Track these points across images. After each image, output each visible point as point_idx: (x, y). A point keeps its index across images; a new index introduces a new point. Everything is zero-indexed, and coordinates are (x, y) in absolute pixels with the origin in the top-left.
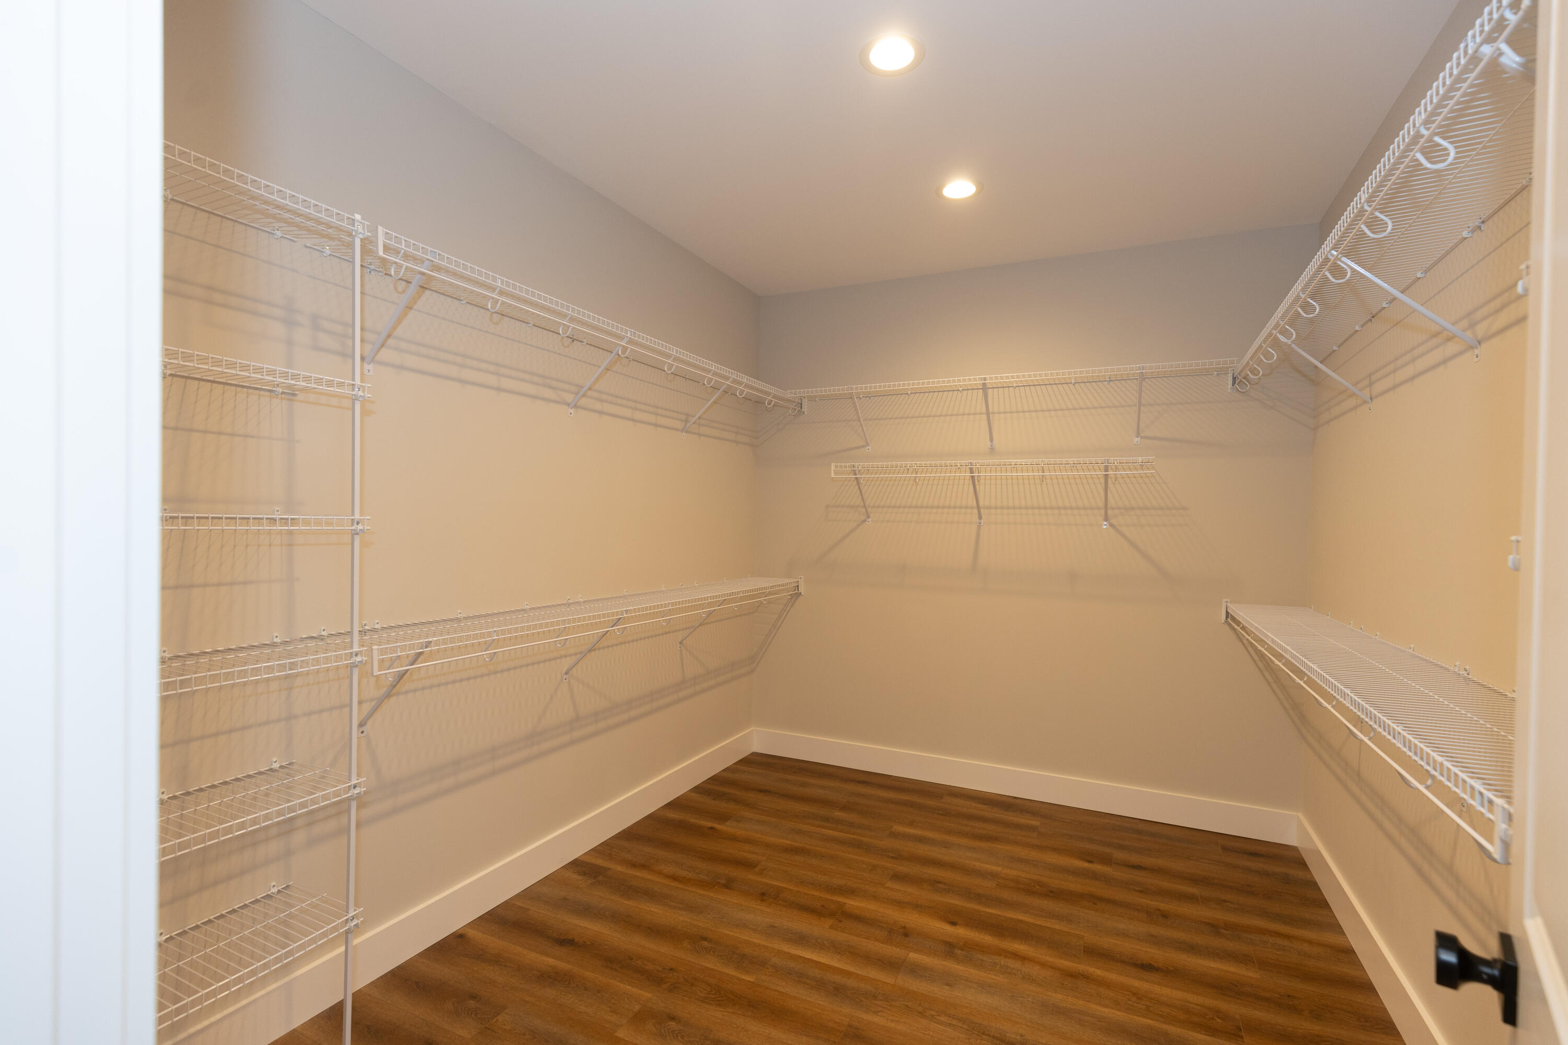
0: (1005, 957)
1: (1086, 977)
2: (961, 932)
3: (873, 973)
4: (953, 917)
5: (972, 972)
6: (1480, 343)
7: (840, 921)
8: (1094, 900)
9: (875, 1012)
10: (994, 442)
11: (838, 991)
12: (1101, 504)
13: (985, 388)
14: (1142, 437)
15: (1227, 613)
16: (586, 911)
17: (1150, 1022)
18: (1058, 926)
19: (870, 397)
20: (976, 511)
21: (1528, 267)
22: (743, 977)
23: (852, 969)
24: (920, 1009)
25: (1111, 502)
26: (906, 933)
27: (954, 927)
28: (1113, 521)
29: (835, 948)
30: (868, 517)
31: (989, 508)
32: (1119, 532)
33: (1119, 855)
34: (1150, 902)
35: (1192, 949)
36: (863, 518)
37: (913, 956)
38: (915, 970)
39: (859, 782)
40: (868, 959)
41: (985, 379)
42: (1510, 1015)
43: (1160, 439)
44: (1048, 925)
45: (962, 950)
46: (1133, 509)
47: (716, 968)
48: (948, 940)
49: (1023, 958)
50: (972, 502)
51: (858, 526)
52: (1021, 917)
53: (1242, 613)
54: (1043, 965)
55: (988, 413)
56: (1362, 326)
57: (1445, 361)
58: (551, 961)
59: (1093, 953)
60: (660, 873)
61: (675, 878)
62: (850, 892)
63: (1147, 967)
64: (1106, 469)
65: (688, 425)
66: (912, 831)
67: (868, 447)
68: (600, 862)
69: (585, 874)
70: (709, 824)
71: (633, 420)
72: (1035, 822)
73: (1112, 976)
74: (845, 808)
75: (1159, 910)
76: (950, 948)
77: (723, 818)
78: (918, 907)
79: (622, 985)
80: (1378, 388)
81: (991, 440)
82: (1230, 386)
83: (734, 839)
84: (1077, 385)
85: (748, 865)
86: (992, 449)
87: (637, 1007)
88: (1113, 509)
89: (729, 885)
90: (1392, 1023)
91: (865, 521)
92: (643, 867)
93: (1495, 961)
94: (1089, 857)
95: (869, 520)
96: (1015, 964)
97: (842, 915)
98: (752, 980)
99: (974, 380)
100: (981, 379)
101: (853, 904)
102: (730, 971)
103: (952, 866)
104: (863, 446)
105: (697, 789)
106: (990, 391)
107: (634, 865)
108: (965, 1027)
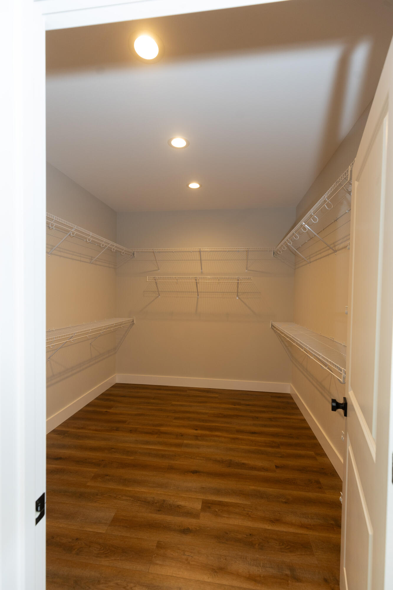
0: (214, 437)
1: (237, 439)
2: (199, 432)
3: (174, 449)
4: (196, 428)
5: (204, 443)
6: (336, 251)
7: (160, 435)
8: (237, 416)
9: (176, 460)
10: (203, 270)
11: (163, 456)
12: (236, 291)
13: (200, 252)
14: (248, 270)
15: (272, 325)
16: (63, 447)
17: (256, 448)
18: (228, 425)
19: (160, 253)
20: (196, 293)
21: (349, 243)
22: (130, 458)
23: (166, 449)
24: (190, 457)
25: (239, 291)
26: (182, 435)
27: (197, 431)
28: (240, 297)
29: (160, 443)
30: (159, 295)
31: (201, 292)
32: (242, 301)
33: (243, 402)
34: (253, 415)
35: (265, 426)
36: (158, 296)
37: (185, 442)
38: (187, 446)
39: (158, 389)
40: (171, 445)
41: (200, 249)
42: (346, 415)
43: (253, 271)
44: (225, 426)
45: (200, 437)
46: (245, 293)
47: (119, 457)
48: (196, 435)
49: (219, 436)
50: (195, 290)
51: (156, 298)
52: (217, 425)
53: (276, 324)
54: (225, 437)
55: (201, 260)
56: (308, 241)
57: (328, 255)
58: (54, 466)
59: (239, 431)
60: (90, 429)
61: (96, 430)
62: (161, 425)
63: (254, 433)
64: (238, 280)
65: (92, 261)
66: (178, 403)
67: (159, 270)
68: (64, 429)
69: (59, 434)
70: (105, 410)
71: (72, 259)
72: (217, 396)
73: (245, 437)
74: (154, 398)
75: (255, 416)
76: (196, 437)
77: (110, 407)
78: (184, 427)
79: (85, 469)
80: (312, 260)
81: (202, 269)
82: (272, 255)
83: (116, 414)
84: (228, 252)
85: (124, 422)
86: (202, 272)
87: (93, 475)
88: (239, 293)
89: (117, 429)
90: (315, 436)
91: (158, 297)
92: (82, 428)
93: (343, 403)
94: (234, 404)
95: (160, 296)
96: (216, 439)
97: (160, 433)
98: (133, 458)
99: (197, 249)
100: (199, 249)
101: (163, 429)
102: (124, 457)
103: (193, 413)
104: (158, 270)
105: (97, 399)
106: (201, 253)
107: (79, 428)
108: (205, 459)
